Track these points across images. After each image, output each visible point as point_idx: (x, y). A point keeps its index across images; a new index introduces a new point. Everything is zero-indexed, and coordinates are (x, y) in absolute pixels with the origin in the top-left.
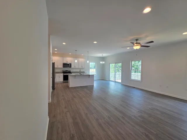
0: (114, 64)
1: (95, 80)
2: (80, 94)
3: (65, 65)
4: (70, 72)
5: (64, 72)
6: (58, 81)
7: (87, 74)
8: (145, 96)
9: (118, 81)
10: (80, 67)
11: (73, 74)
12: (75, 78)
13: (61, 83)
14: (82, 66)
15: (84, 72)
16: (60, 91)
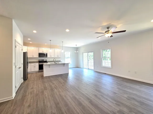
0: (87, 53)
1: (70, 68)
2: (53, 84)
3: (41, 55)
4: (46, 61)
5: (40, 62)
6: (33, 71)
7: (63, 62)
8: (117, 83)
9: (91, 68)
10: (56, 56)
11: (49, 63)
12: (50, 67)
13: (36, 72)
14: (58, 56)
15: (60, 61)
16: (32, 82)
